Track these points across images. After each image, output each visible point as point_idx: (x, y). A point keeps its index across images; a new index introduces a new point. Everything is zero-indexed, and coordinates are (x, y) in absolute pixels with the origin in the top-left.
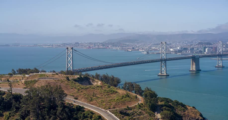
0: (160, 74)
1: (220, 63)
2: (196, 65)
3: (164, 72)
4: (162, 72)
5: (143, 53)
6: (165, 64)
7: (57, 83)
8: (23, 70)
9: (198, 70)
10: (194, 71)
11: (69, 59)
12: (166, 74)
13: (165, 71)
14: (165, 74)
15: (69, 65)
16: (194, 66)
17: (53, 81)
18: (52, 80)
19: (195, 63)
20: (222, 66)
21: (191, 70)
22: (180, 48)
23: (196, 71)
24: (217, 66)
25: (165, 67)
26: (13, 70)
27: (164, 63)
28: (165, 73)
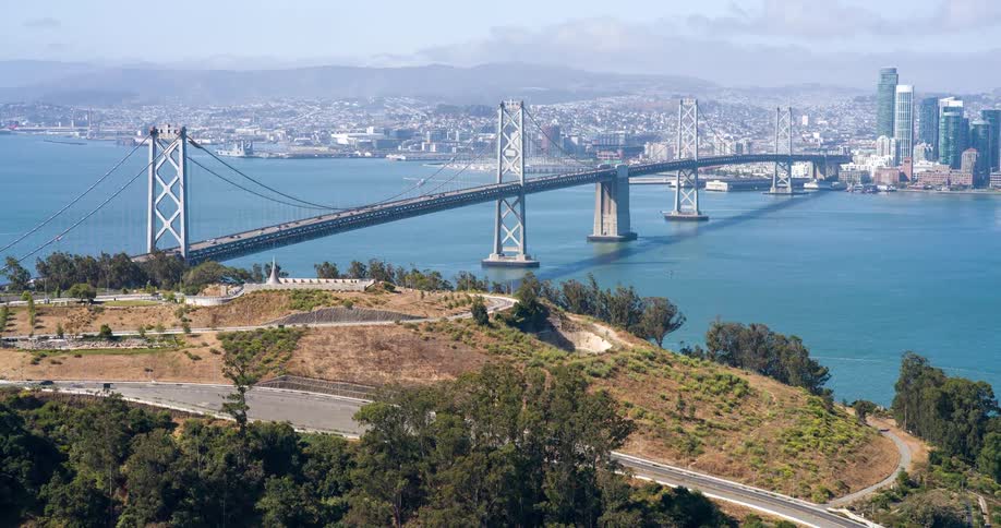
0: (493, 258)
1: (687, 203)
2: (618, 213)
3: (514, 250)
4: (505, 250)
5: (225, 153)
6: (518, 208)
7: (431, 343)
8: (78, 260)
9: (627, 236)
10: (611, 240)
11: (166, 189)
12: (527, 258)
13: (520, 245)
14: (521, 259)
15: (167, 224)
16: (611, 219)
17: (401, 331)
18: (389, 327)
19: (616, 201)
20: (696, 215)
21: (597, 233)
22: (375, 131)
23: (620, 240)
24: (674, 213)
25: (520, 224)
26: (13, 263)
27: (516, 203)
28: (518, 253)
